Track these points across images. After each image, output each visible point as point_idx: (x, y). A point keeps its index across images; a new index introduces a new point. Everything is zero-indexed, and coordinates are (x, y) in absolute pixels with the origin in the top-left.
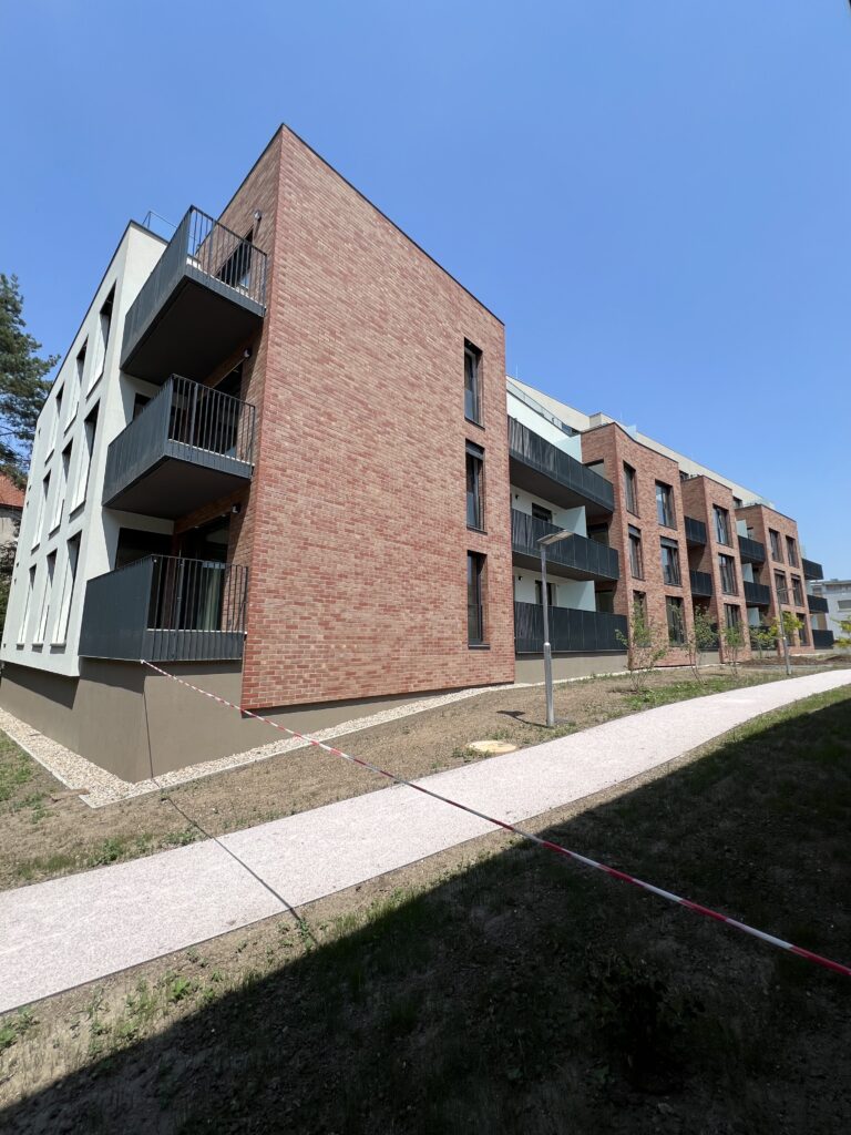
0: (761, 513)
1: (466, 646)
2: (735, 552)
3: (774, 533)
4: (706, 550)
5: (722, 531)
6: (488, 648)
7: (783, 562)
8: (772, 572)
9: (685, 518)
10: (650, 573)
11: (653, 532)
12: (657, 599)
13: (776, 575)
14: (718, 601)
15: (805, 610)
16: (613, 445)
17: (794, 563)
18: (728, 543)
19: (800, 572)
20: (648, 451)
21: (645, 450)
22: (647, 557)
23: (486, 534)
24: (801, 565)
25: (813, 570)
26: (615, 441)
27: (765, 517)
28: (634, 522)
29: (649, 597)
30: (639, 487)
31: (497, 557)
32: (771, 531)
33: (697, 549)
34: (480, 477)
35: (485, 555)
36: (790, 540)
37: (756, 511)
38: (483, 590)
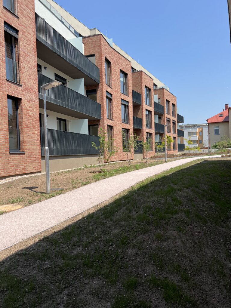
0: (164, 92)
1: (8, 153)
2: (152, 109)
3: (168, 101)
4: (141, 107)
5: (148, 99)
6: (24, 154)
7: (170, 115)
8: (166, 119)
9: (133, 90)
10: (116, 117)
11: (118, 97)
12: (118, 130)
13: (167, 120)
14: (144, 131)
15: (176, 135)
16: (100, 46)
17: (174, 116)
18: (150, 105)
19: (176, 119)
20: (118, 54)
21: (116, 53)
22: (115, 109)
23: (21, 86)
24: (176, 116)
25: (180, 119)
26: (101, 45)
27: (165, 94)
28: (109, 90)
29: (115, 128)
30: (112, 72)
31: (29, 101)
32: (167, 100)
33: (137, 107)
34: (16, 49)
35: (21, 99)
36: (174, 105)
37: (162, 91)
38: (20, 120)
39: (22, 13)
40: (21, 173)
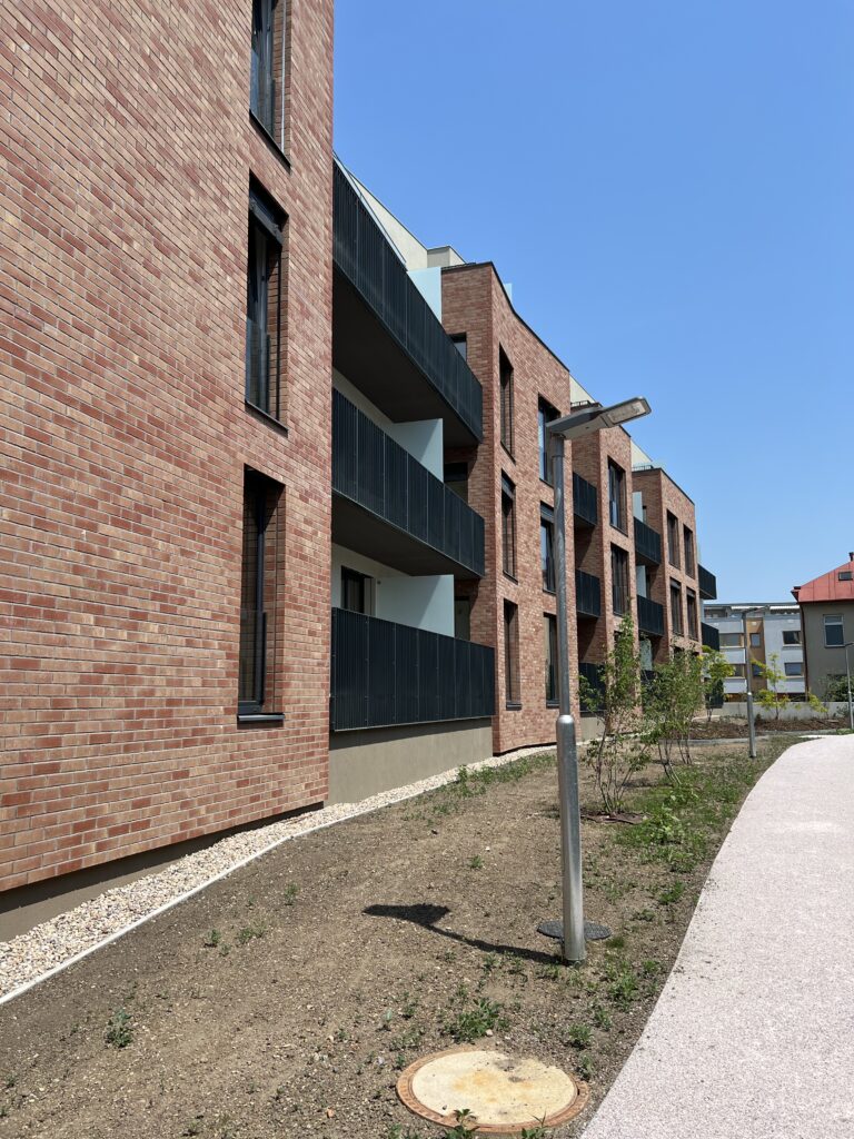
0: (659, 483)
1: (233, 718)
2: (628, 544)
3: (672, 518)
4: (595, 536)
5: (614, 505)
6: (279, 723)
7: (679, 568)
8: (668, 582)
9: (574, 474)
10: (525, 569)
11: (532, 494)
12: (530, 619)
13: (672, 587)
14: (608, 626)
15: (699, 646)
16: (486, 307)
17: (689, 571)
18: (621, 528)
19: (695, 585)
20: (532, 338)
21: (526, 333)
22: (522, 538)
23: (283, 431)
24: (697, 574)
25: (708, 583)
26: (490, 301)
27: (664, 490)
28: (509, 468)
29: (521, 613)
30: (516, 402)
31: (303, 498)
32: (669, 513)
33: (586, 532)
34: (272, 285)
35: (281, 487)
36: (688, 532)
37: (653, 478)
38: (269, 574)
39: (299, 153)
40: (268, 812)
